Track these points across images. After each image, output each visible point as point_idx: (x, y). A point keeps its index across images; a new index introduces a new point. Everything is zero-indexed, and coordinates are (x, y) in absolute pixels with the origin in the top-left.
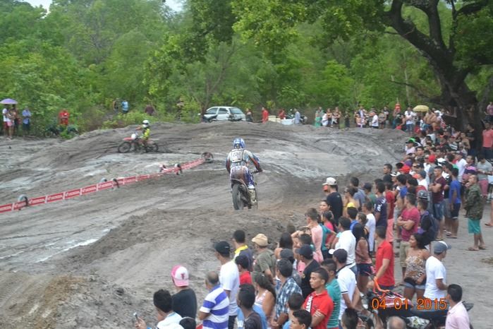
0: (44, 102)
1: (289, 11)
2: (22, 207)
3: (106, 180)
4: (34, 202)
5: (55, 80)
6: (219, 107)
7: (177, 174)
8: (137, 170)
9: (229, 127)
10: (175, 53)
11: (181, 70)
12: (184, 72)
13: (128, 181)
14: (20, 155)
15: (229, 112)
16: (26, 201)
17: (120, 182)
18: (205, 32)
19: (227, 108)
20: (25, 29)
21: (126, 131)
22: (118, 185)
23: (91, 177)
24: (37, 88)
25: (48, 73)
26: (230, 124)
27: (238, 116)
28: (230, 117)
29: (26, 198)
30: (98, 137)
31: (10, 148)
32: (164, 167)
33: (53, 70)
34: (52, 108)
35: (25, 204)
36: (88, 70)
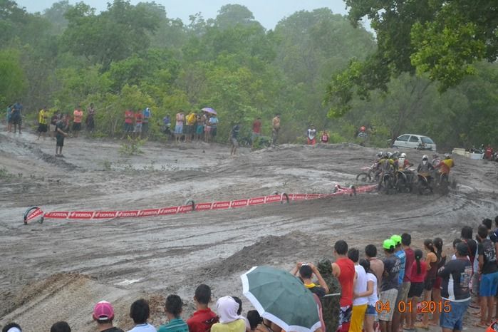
0: (242, 112)
1: (467, 47)
2: (188, 211)
3: (277, 194)
4: (201, 207)
5: (259, 94)
6: (411, 135)
7: (351, 195)
8: (314, 187)
9: (414, 155)
10: (356, 78)
11: (362, 96)
12: (365, 98)
13: (298, 197)
14: (211, 160)
15: (420, 140)
16: (193, 205)
17: (290, 197)
18: (389, 60)
19: (419, 137)
20: (239, 43)
21: (313, 148)
22: (288, 199)
23: (267, 188)
24: (237, 99)
25: (253, 86)
26: (416, 153)
27: (428, 146)
28: (420, 145)
29: (193, 202)
30: (285, 151)
31: (204, 152)
32: (339, 186)
33: (259, 84)
34: (248, 119)
35: (191, 207)
36: (296, 87)
